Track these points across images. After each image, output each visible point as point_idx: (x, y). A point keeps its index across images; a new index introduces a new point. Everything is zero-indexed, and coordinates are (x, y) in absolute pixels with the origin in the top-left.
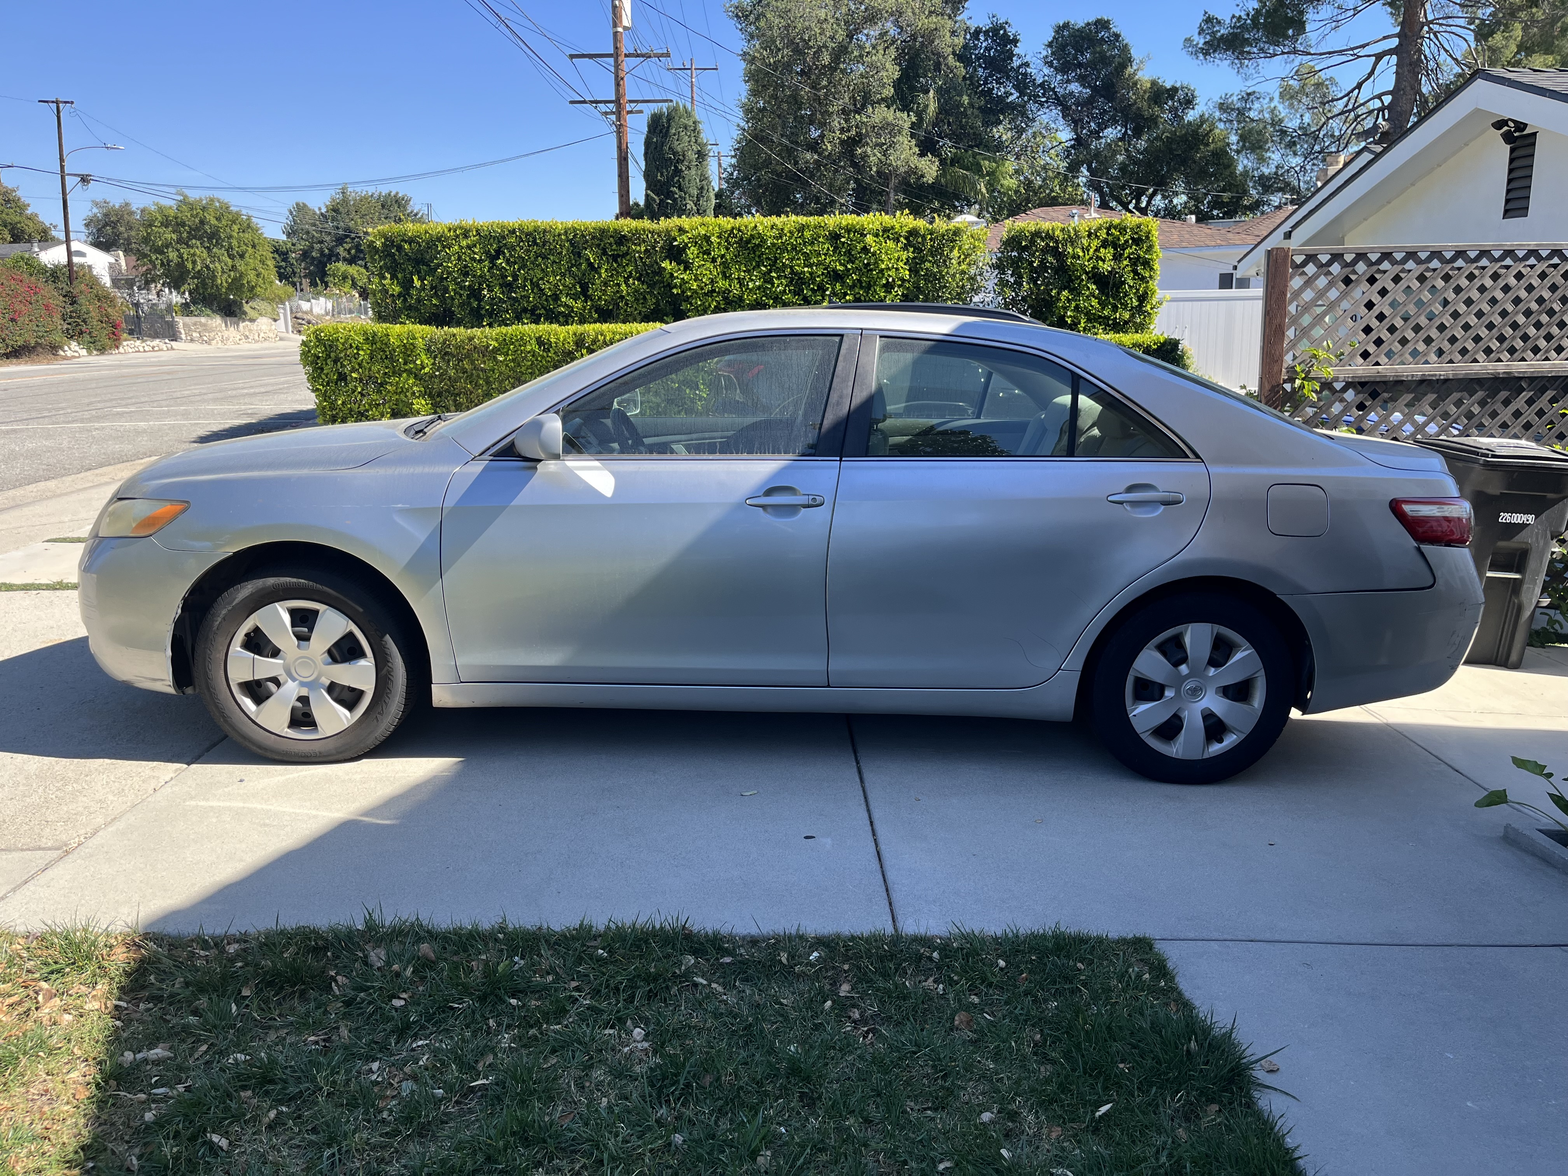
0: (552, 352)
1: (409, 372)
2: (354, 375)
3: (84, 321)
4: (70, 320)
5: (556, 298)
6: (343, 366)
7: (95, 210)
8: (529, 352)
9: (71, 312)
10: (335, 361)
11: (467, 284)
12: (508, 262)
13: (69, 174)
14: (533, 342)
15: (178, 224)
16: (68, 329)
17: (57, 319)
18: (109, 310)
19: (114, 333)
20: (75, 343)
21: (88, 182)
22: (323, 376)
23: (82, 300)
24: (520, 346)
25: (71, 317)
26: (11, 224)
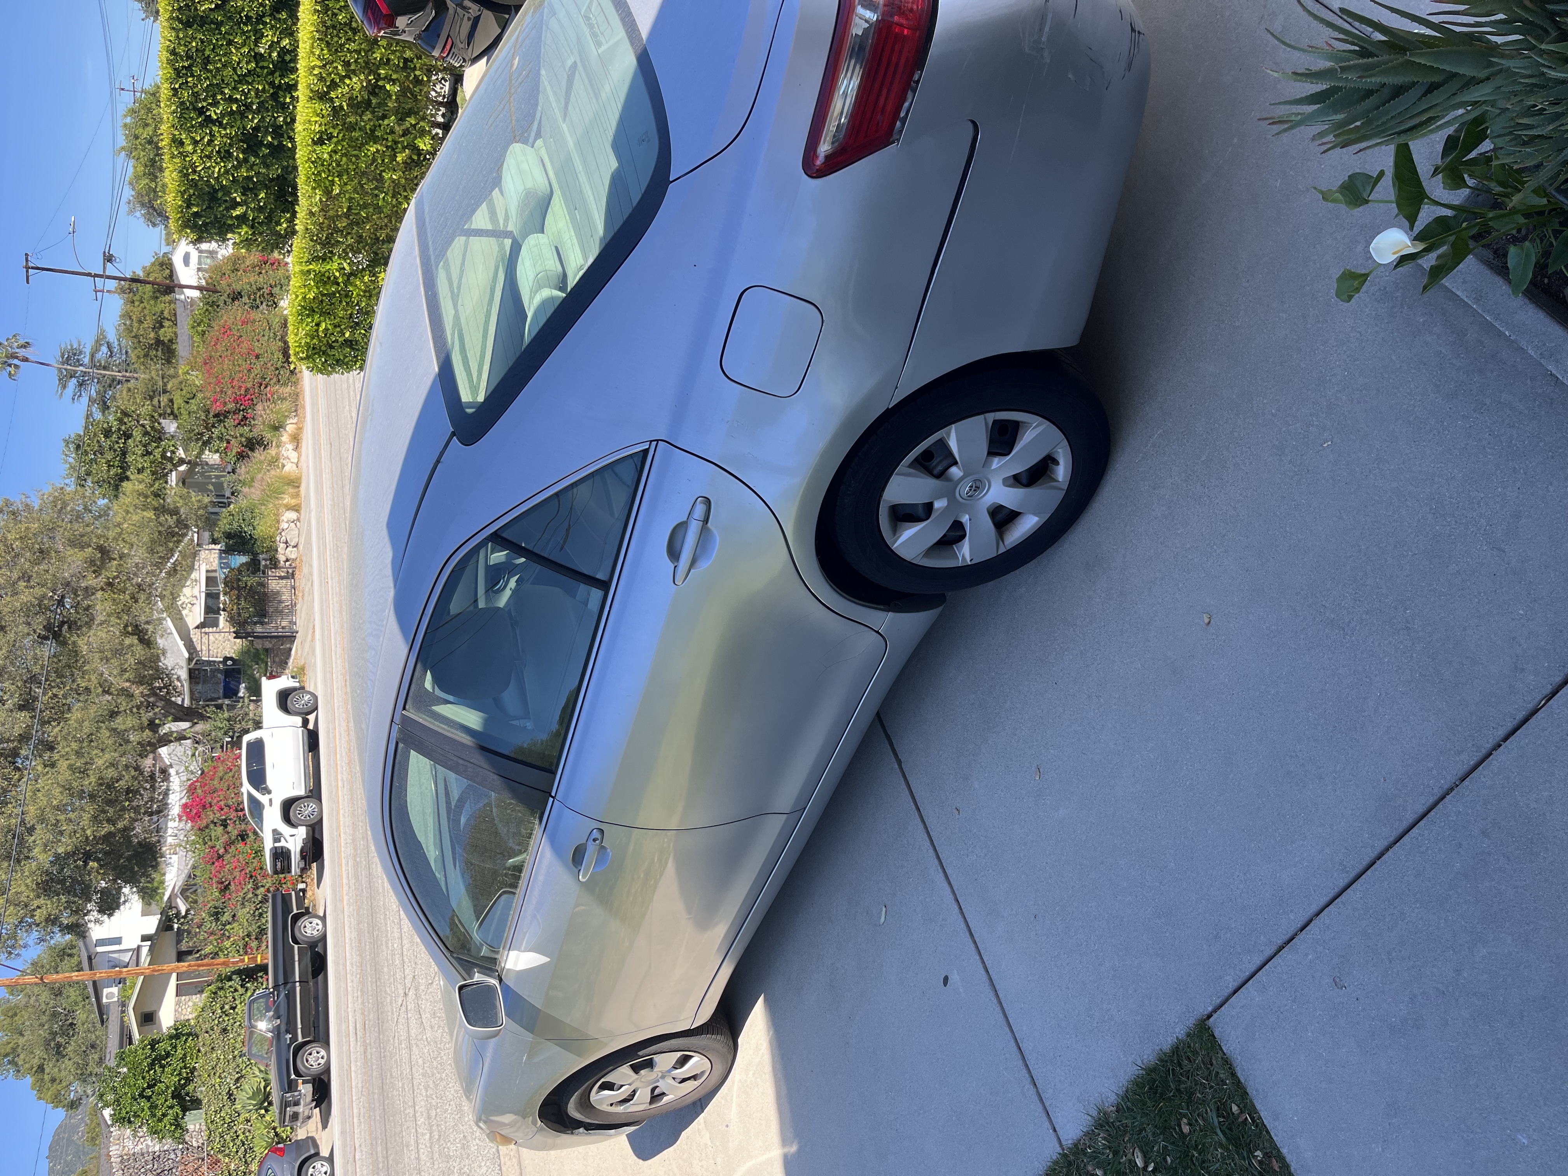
0: (331, 130)
1: (347, 282)
2: (347, 335)
3: (259, 289)
4: (258, 302)
5: (258, 57)
6: (337, 341)
7: (138, 214)
8: (331, 156)
9: (249, 299)
10: (331, 347)
11: (241, 156)
12: (215, 104)
13: (104, 271)
14: (318, 148)
15: (152, 166)
16: (267, 305)
17: (255, 315)
18: (248, 263)
19: (272, 264)
20: (282, 302)
21: (112, 256)
22: (346, 360)
23: (237, 287)
24: (323, 165)
25: (255, 300)
26: (154, 292)
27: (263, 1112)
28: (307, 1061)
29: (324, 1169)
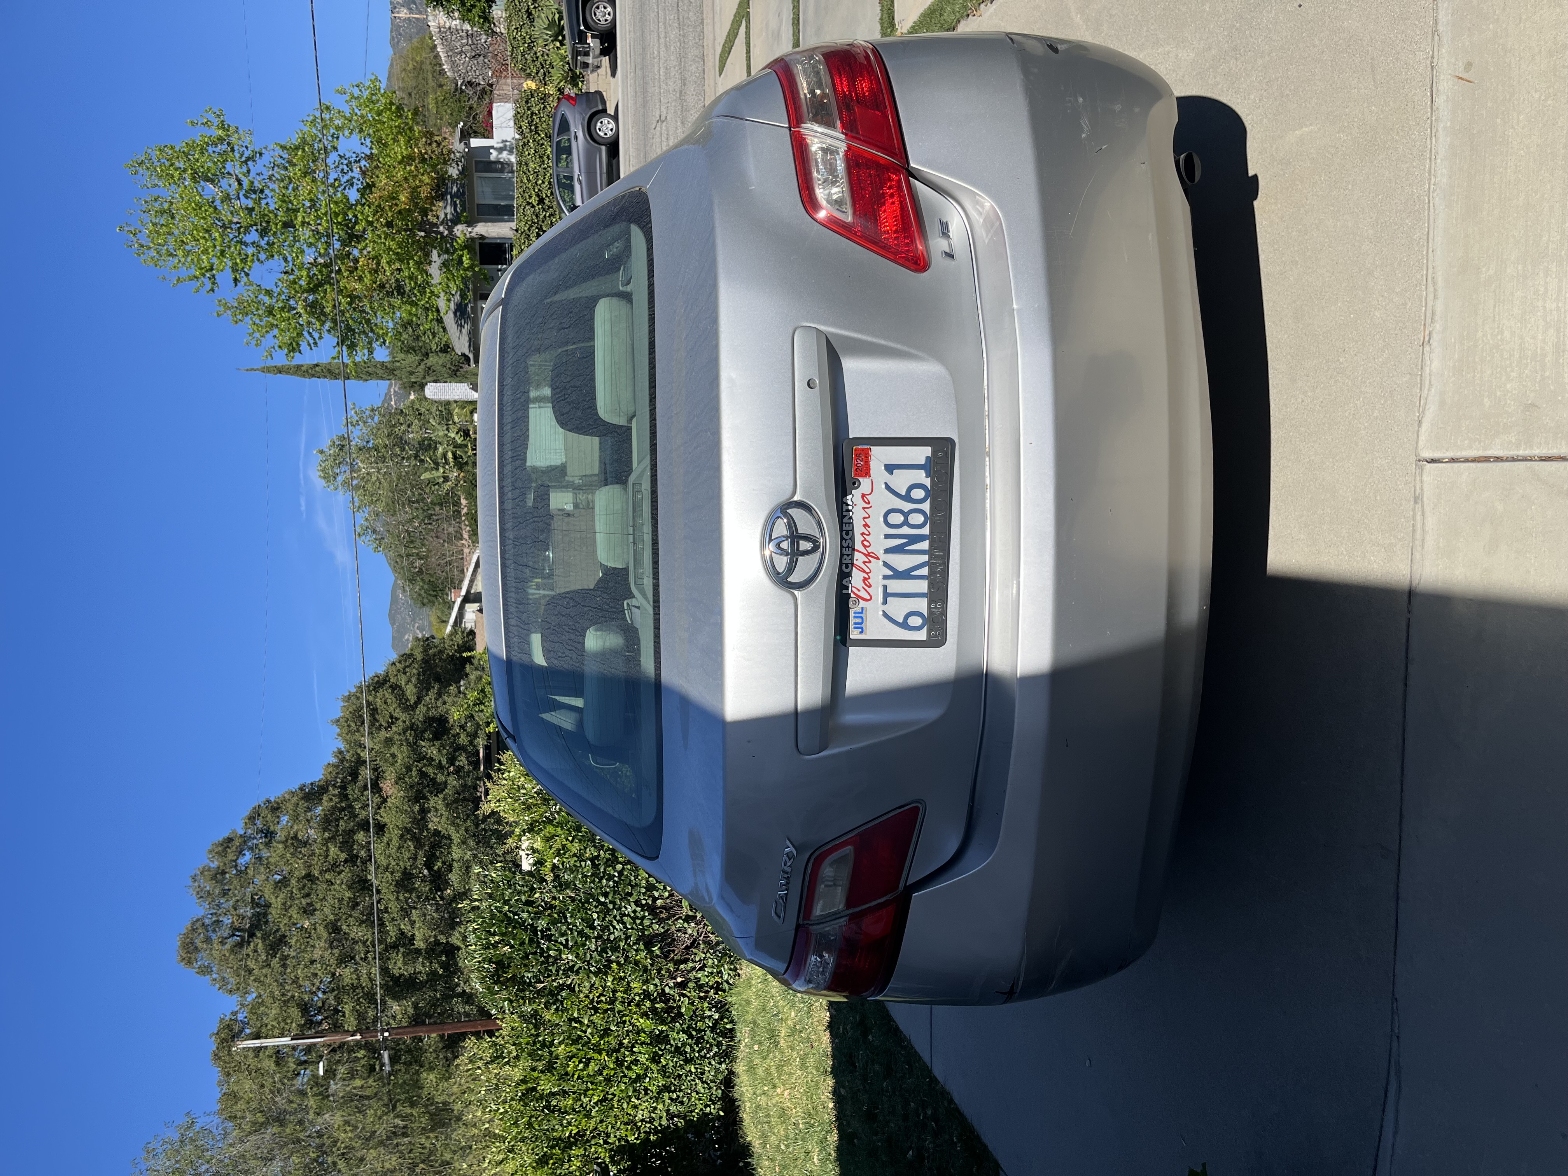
27: (558, 44)
28: (595, 14)
29: (610, 126)
